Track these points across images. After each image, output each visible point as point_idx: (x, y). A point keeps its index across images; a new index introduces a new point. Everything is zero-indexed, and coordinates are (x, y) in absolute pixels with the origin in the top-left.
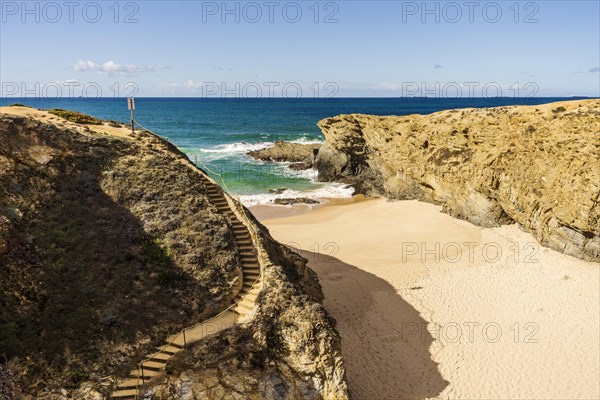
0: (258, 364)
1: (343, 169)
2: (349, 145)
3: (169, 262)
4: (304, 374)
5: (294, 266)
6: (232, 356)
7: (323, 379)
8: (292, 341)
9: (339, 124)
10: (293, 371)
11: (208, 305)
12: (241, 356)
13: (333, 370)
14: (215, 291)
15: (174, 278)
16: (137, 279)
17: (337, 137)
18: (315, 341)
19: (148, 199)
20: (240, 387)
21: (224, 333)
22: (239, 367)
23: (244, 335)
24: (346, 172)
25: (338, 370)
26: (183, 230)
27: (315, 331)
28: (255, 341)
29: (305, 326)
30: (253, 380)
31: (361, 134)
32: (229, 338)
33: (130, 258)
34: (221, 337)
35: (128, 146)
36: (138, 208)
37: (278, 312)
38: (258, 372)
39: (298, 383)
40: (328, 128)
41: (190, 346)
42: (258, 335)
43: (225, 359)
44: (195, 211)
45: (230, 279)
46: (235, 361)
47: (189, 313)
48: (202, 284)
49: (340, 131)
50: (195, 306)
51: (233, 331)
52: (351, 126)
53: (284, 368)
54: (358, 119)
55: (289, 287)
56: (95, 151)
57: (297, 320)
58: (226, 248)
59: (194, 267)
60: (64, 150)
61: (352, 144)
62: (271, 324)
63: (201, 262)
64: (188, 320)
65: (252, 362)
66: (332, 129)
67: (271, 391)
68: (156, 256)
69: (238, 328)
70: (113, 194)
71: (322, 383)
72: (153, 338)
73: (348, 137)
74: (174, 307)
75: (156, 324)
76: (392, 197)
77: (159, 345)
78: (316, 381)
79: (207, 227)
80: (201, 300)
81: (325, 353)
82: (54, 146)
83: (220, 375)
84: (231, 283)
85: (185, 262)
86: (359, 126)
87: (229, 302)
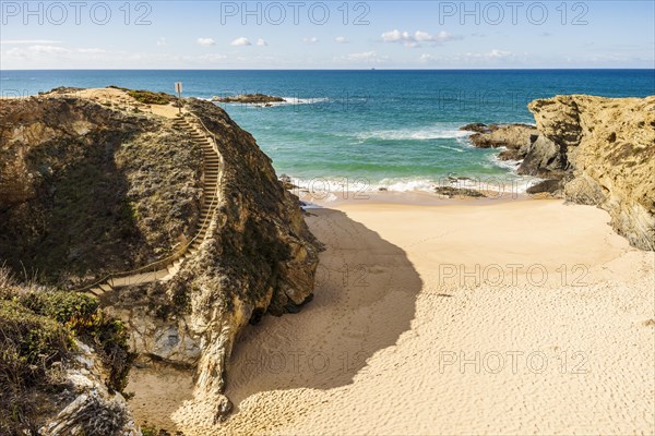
0: (162, 315)
1: (550, 161)
2: (558, 132)
3: (132, 222)
4: (194, 333)
6: (145, 304)
7: (208, 342)
8: (196, 301)
9: (550, 107)
10: (187, 328)
11: (150, 261)
12: (152, 305)
13: (218, 336)
14: (157, 250)
15: (132, 235)
16: (108, 231)
17: (545, 122)
18: (210, 307)
19: (144, 170)
20: (142, 329)
21: (146, 284)
22: (147, 314)
23: (160, 290)
24: (553, 165)
25: (222, 337)
26: (154, 198)
27: (212, 299)
28: (167, 296)
29: (206, 292)
30: (153, 327)
31: (578, 120)
32: (149, 289)
33: (109, 214)
34: (142, 288)
35: (151, 124)
36: (133, 176)
37: (192, 277)
38: (160, 321)
39: (186, 338)
40: (538, 111)
41: (118, 289)
42: (169, 292)
43: (139, 304)
44: (173, 183)
45: (173, 243)
46: (147, 308)
47: (132, 265)
48: (150, 243)
49: (552, 115)
50: (138, 260)
51: (154, 285)
52: (568, 109)
53: (182, 323)
54: (577, 101)
55: (210, 258)
56: (126, 127)
57: (203, 288)
58: (178, 217)
59: (148, 228)
60: (100, 125)
61: (563, 131)
62: (183, 289)
63: (154, 225)
64: (129, 270)
65: (158, 312)
66: (543, 113)
67: (165, 338)
68: (126, 215)
69: (158, 283)
70: (119, 162)
71: (207, 344)
72: (97, 277)
73: (559, 123)
74: (123, 257)
75: (103, 266)
76: (570, 199)
77: (102, 283)
78: (203, 340)
79: (172, 197)
80: (145, 256)
81: (216, 320)
82: (93, 122)
83: (131, 316)
84: (173, 247)
85: (143, 224)
86: (577, 110)
87: (164, 267)
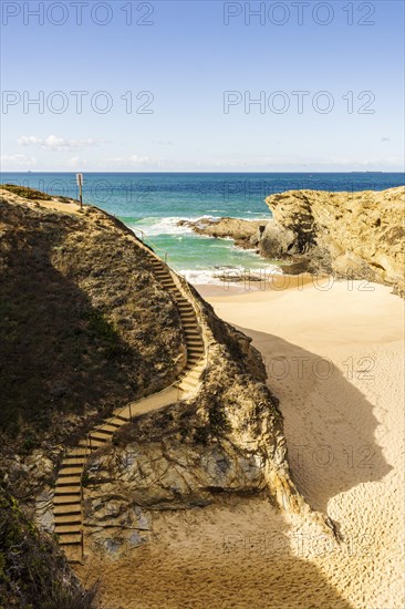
0: (200, 440)
1: (290, 247)
2: (297, 222)
3: (116, 337)
4: (246, 451)
5: (238, 344)
6: (175, 431)
7: (265, 457)
8: (234, 418)
9: (287, 201)
10: (236, 448)
11: (152, 380)
12: (184, 431)
13: (275, 448)
14: (160, 366)
15: (120, 354)
16: (85, 352)
17: (284, 213)
18: (257, 419)
19: (96, 275)
20: (182, 460)
21: (168, 408)
22: (182, 442)
23: (188, 411)
24: (293, 250)
25: (280, 450)
26: (130, 306)
27: (258, 410)
28: (199, 416)
29: (248, 404)
30: (195, 455)
31: (310, 211)
32: (173, 413)
33: (78, 332)
34: (165, 411)
35: (76, 222)
36: (86, 283)
37: (221, 390)
38: (200, 447)
39: (240, 460)
40: (275, 204)
41: (136, 420)
42: (201, 411)
43: (168, 433)
44: (141, 288)
45: (175, 355)
46: (178, 436)
47: (135, 388)
48: (148, 360)
49: (289, 207)
50: (140, 382)
51: (177, 406)
52: (301, 203)
53: (226, 444)
54: (307, 196)
55: (232, 365)
56: (45, 227)
57: (240, 399)
58: (170, 325)
59: (140, 343)
60: (16, 226)
61: (300, 221)
62: (215, 401)
63: (147, 338)
64: (134, 394)
65: (195, 437)
66: (280, 206)
67: (212, 466)
68: (101, 331)
69: (182, 404)
70: (62, 269)
71: (264, 461)
72: (100, 411)
73: (296, 214)
74: (121, 381)
75: (103, 397)
76: (340, 276)
77: (106, 418)
78: (258, 459)
79: (153, 304)
80: (147, 376)
81: (267, 432)
82: (7, 222)
83: (163, 448)
84: (176, 360)
85: (131, 337)
86: (308, 203)
87: (172, 378)
